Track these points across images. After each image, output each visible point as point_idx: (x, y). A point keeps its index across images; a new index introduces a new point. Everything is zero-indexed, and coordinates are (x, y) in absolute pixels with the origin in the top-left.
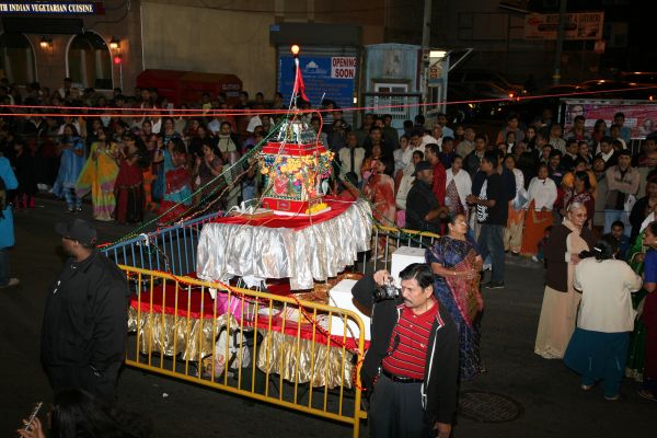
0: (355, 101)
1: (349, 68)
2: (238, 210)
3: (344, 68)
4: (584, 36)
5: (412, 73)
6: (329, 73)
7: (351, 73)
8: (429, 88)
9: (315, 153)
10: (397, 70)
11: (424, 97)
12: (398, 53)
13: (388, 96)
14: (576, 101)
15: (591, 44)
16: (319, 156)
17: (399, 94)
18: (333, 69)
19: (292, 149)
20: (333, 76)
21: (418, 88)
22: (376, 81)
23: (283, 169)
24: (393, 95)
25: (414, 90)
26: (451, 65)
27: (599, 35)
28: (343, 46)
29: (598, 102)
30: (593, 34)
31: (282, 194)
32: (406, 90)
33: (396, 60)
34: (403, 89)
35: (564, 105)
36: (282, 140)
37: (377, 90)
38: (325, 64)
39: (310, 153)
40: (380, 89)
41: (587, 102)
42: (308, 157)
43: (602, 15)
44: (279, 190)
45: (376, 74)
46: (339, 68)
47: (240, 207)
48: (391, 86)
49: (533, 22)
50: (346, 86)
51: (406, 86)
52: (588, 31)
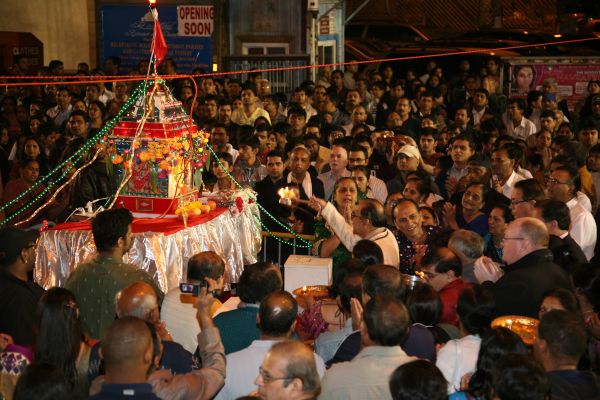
0: (215, 67)
1: (203, 21)
2: (84, 213)
3: (197, 21)
5: (294, 29)
6: (175, 30)
7: (207, 28)
8: (320, 48)
9: (185, 133)
10: (274, 23)
11: (313, 60)
13: (262, 60)
14: (524, 61)
16: (189, 138)
17: (276, 57)
18: (181, 23)
19: (154, 128)
20: (181, 32)
21: (304, 48)
23: (144, 156)
24: (269, 59)
25: (299, 53)
26: (347, 15)
29: (553, 61)
31: (142, 191)
32: (287, 52)
34: (282, 50)
35: (507, 66)
36: (139, 117)
37: (245, 52)
39: (178, 133)
40: (251, 50)
41: (538, 61)
42: (176, 139)
44: (138, 185)
45: (244, 28)
46: (190, 21)
47: (86, 210)
48: (265, 46)
50: (201, 47)
51: (286, 45)
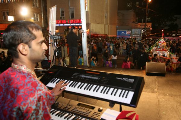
4: (148, 27)
5: (139, 33)
7: (130, 33)
10: (137, 33)
12: (137, 30)
15: (149, 28)
18: (127, 33)
20: (127, 34)
22: (133, 35)
25: (140, 36)
27: (151, 27)
28: (128, 30)
30: (150, 27)
33: (137, 31)
38: (125, 32)
43: (151, 23)
45: (133, 34)
48: (136, 35)
49: (139, 25)
52: (149, 26)
